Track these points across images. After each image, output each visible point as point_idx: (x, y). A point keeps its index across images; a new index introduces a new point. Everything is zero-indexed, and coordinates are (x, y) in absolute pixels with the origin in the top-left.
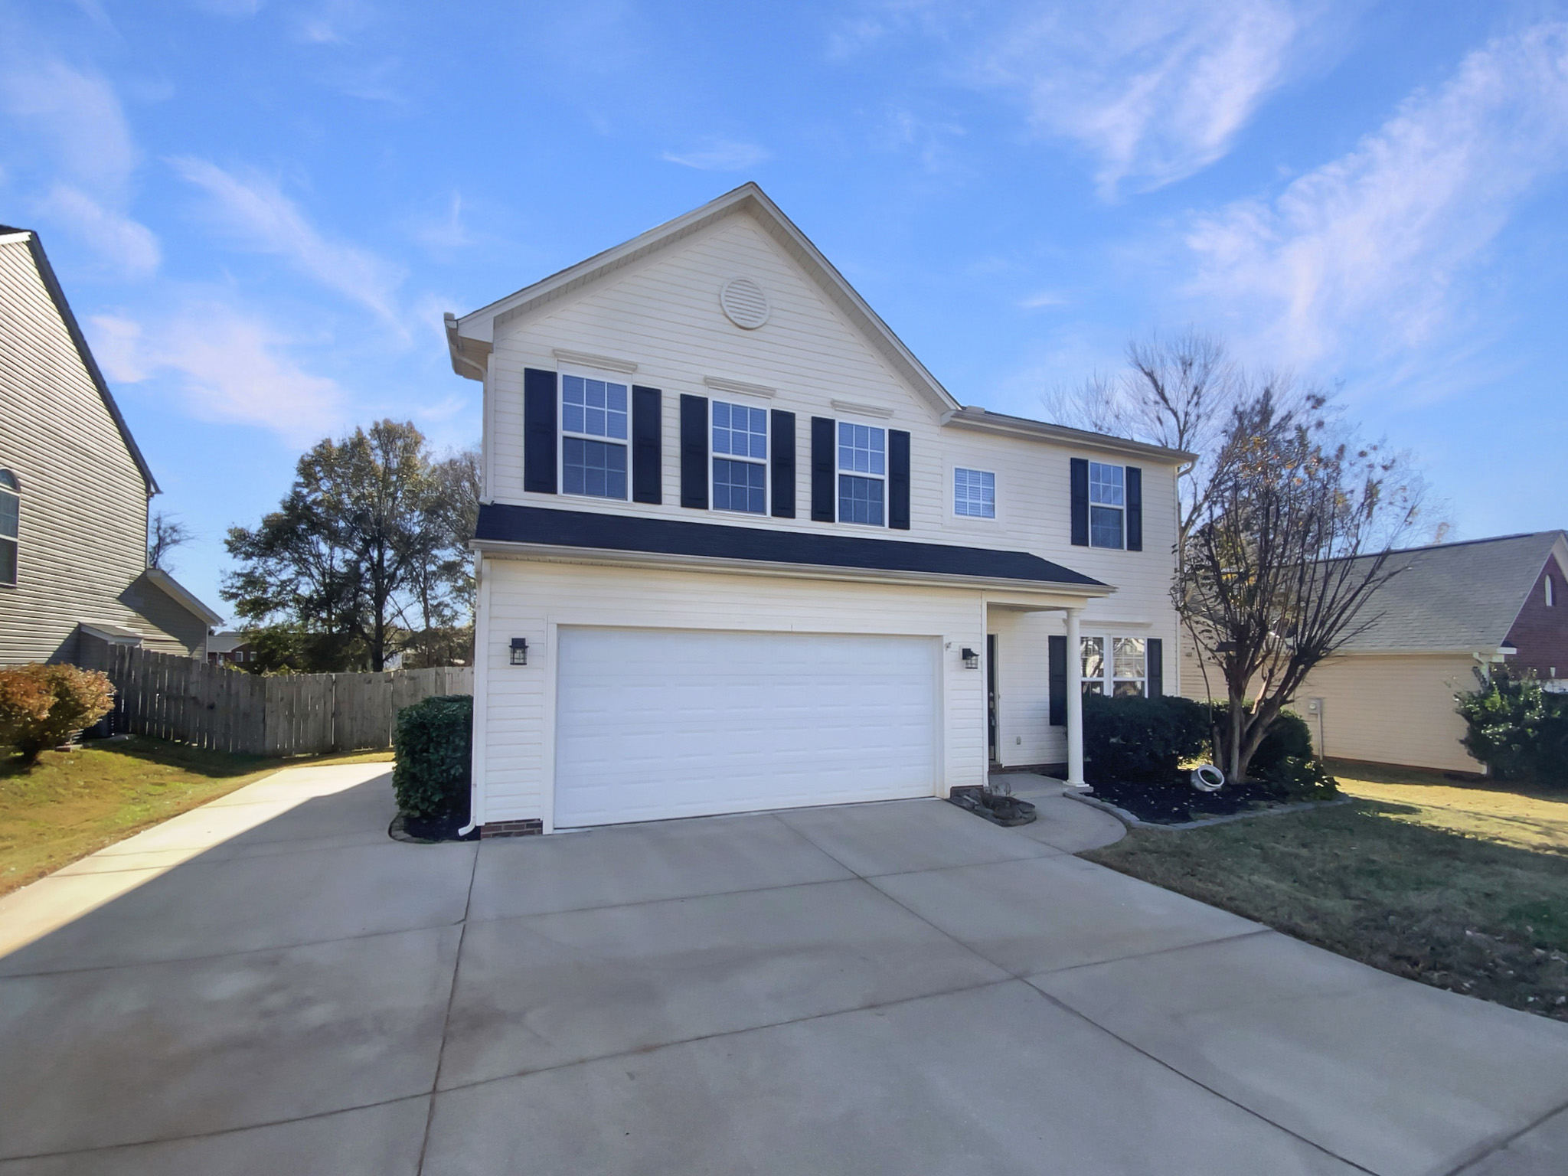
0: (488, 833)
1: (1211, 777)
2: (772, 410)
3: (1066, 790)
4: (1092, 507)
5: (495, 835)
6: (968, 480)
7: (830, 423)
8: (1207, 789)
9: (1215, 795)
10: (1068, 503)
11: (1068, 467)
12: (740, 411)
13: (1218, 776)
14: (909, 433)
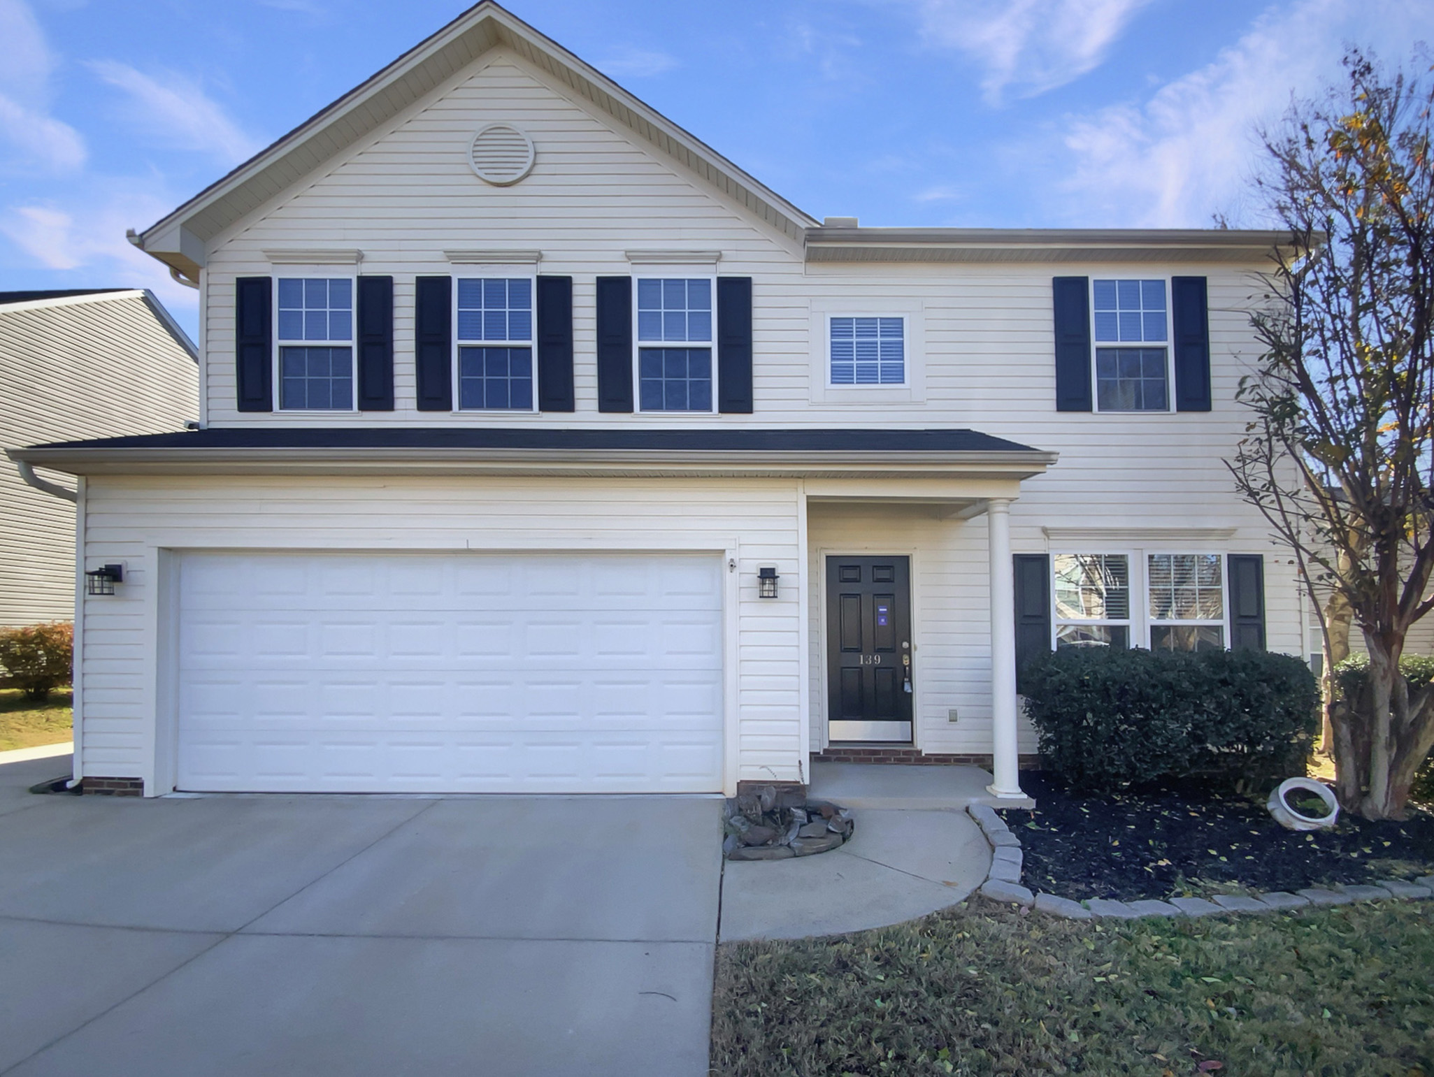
0: (90, 788)
1: (1310, 803)
2: (538, 277)
3: (973, 801)
4: (1098, 349)
5: (97, 792)
6: (854, 333)
7: (623, 283)
8: (1299, 826)
9: (1310, 838)
10: (1051, 348)
11: (1049, 293)
12: (495, 286)
13: (1328, 802)
14: (750, 279)
